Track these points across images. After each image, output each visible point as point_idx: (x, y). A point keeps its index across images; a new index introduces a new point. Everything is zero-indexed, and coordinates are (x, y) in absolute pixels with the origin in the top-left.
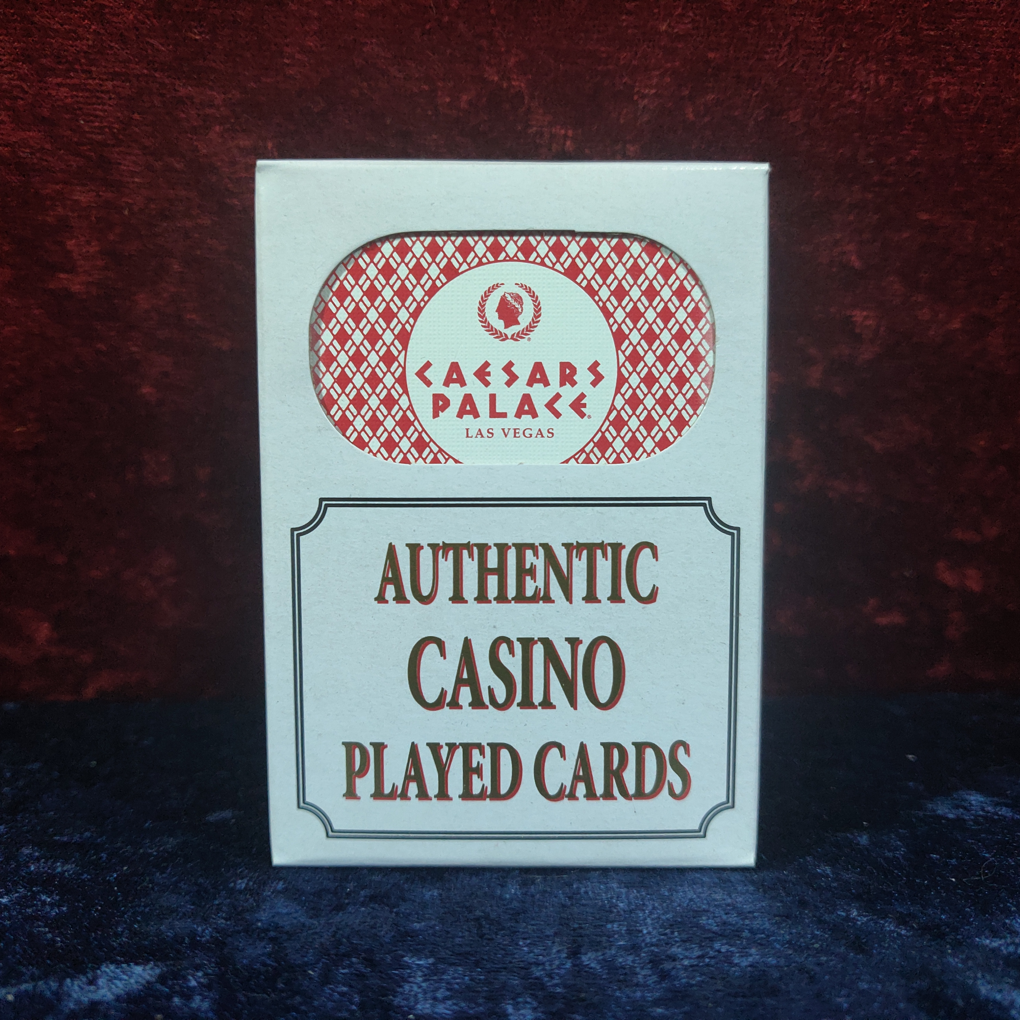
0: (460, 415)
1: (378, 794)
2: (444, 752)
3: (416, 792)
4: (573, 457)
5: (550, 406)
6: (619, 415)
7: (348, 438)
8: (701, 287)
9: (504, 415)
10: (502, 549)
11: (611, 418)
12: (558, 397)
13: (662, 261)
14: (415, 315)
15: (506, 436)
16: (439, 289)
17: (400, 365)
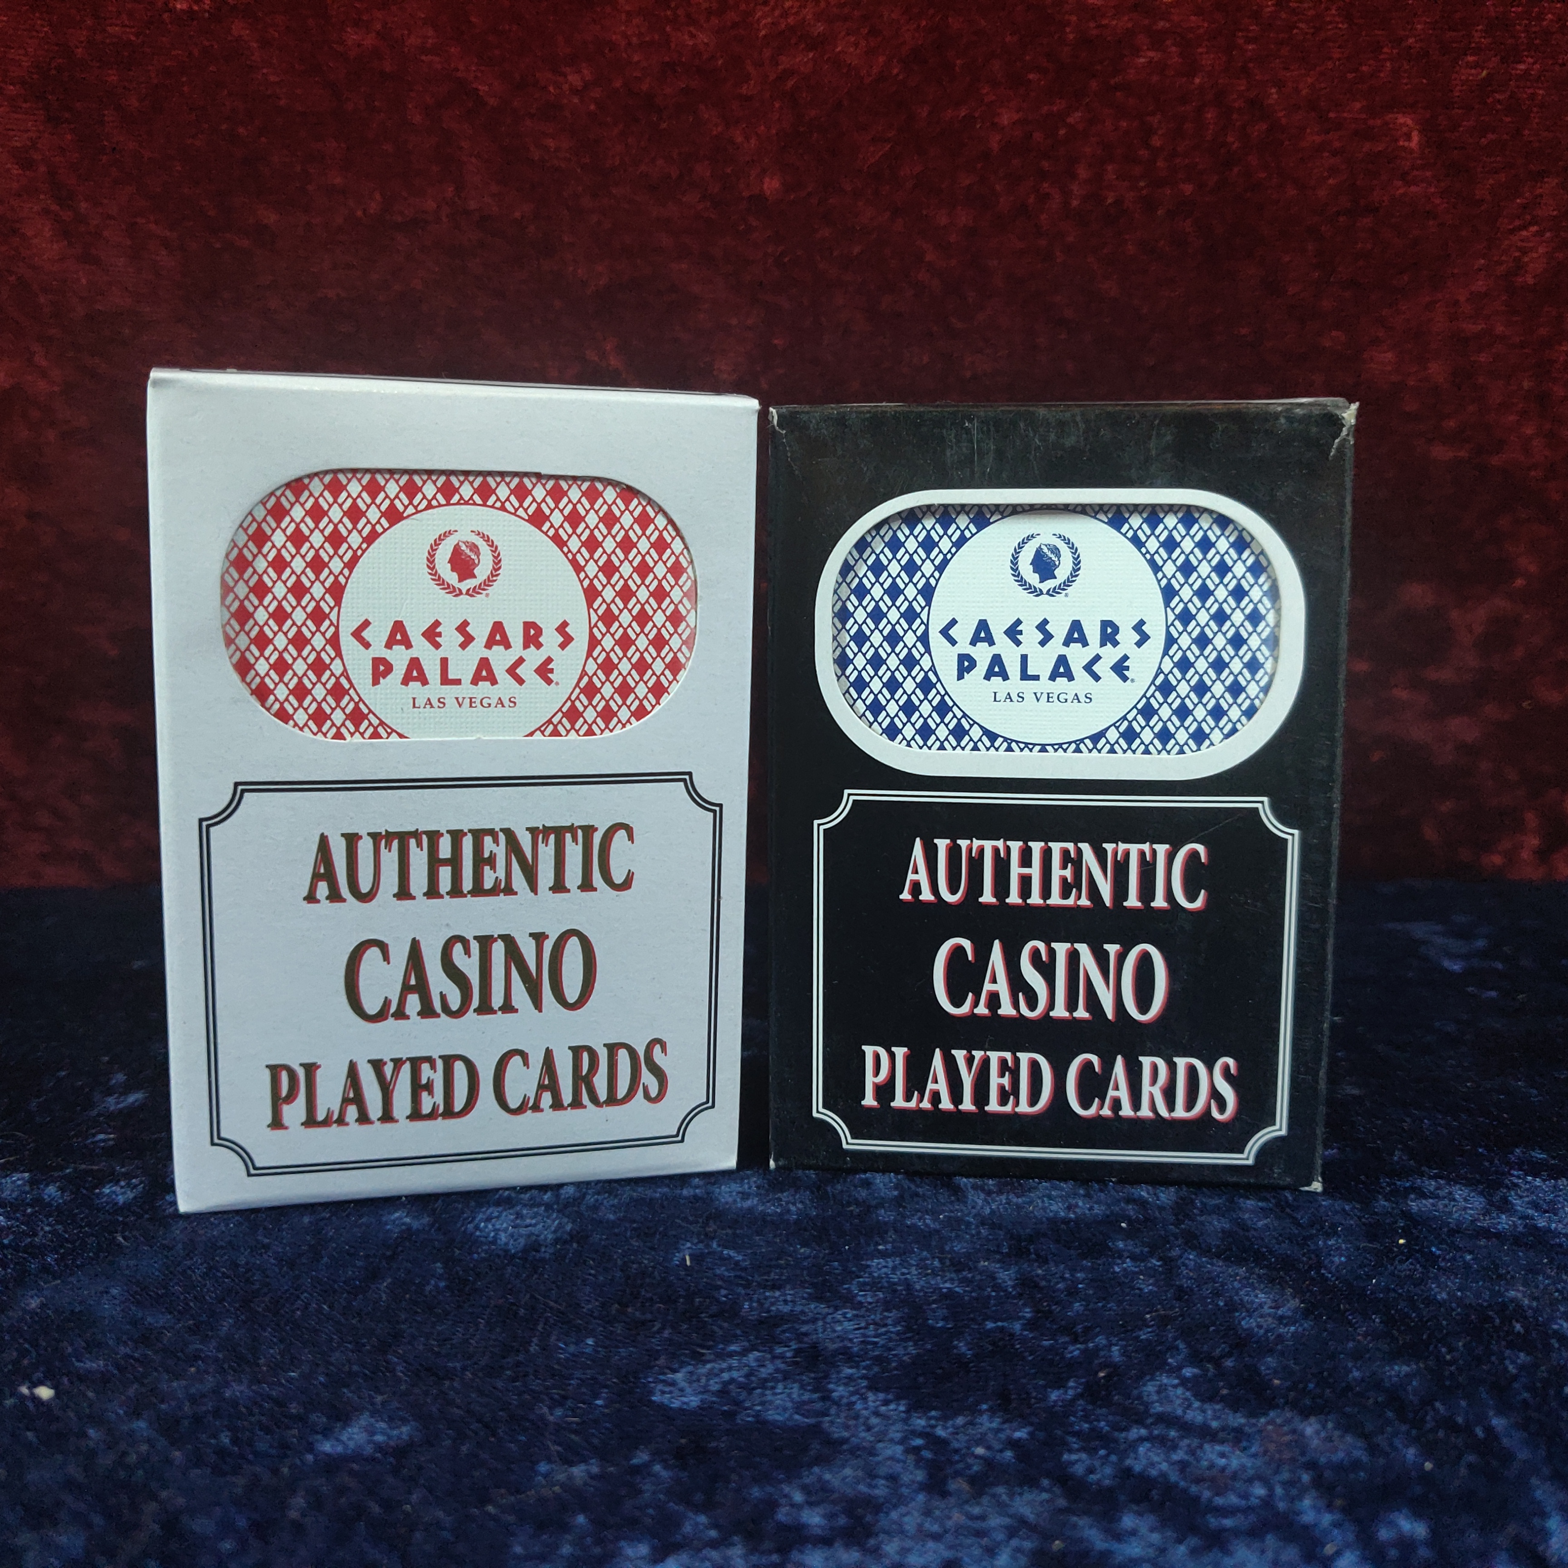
0: (406, 681)
1: (311, 1121)
2: (388, 1069)
3: (356, 1116)
4: (539, 729)
5: (512, 671)
6: (590, 682)
7: (268, 710)
8: (682, 539)
9: (458, 682)
10: (457, 836)
11: (582, 684)
12: (520, 661)
13: (640, 508)
14: (351, 565)
15: (460, 706)
16: (379, 535)
17: (332, 624)
